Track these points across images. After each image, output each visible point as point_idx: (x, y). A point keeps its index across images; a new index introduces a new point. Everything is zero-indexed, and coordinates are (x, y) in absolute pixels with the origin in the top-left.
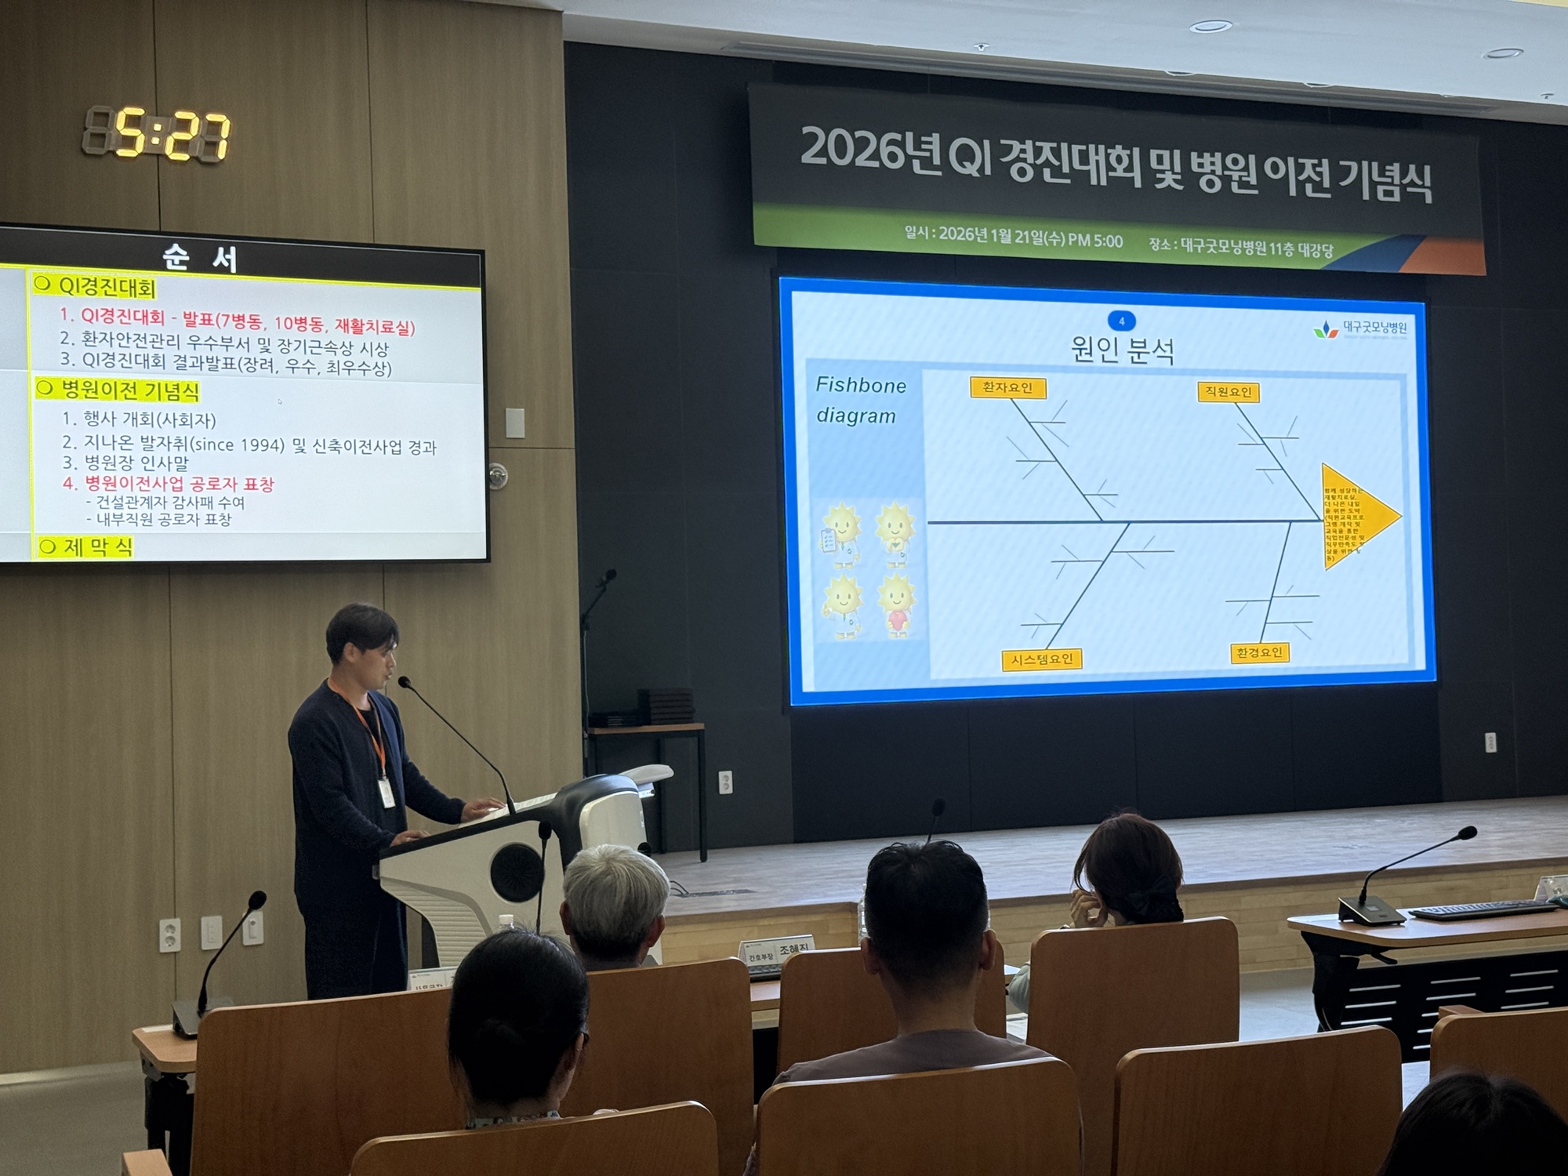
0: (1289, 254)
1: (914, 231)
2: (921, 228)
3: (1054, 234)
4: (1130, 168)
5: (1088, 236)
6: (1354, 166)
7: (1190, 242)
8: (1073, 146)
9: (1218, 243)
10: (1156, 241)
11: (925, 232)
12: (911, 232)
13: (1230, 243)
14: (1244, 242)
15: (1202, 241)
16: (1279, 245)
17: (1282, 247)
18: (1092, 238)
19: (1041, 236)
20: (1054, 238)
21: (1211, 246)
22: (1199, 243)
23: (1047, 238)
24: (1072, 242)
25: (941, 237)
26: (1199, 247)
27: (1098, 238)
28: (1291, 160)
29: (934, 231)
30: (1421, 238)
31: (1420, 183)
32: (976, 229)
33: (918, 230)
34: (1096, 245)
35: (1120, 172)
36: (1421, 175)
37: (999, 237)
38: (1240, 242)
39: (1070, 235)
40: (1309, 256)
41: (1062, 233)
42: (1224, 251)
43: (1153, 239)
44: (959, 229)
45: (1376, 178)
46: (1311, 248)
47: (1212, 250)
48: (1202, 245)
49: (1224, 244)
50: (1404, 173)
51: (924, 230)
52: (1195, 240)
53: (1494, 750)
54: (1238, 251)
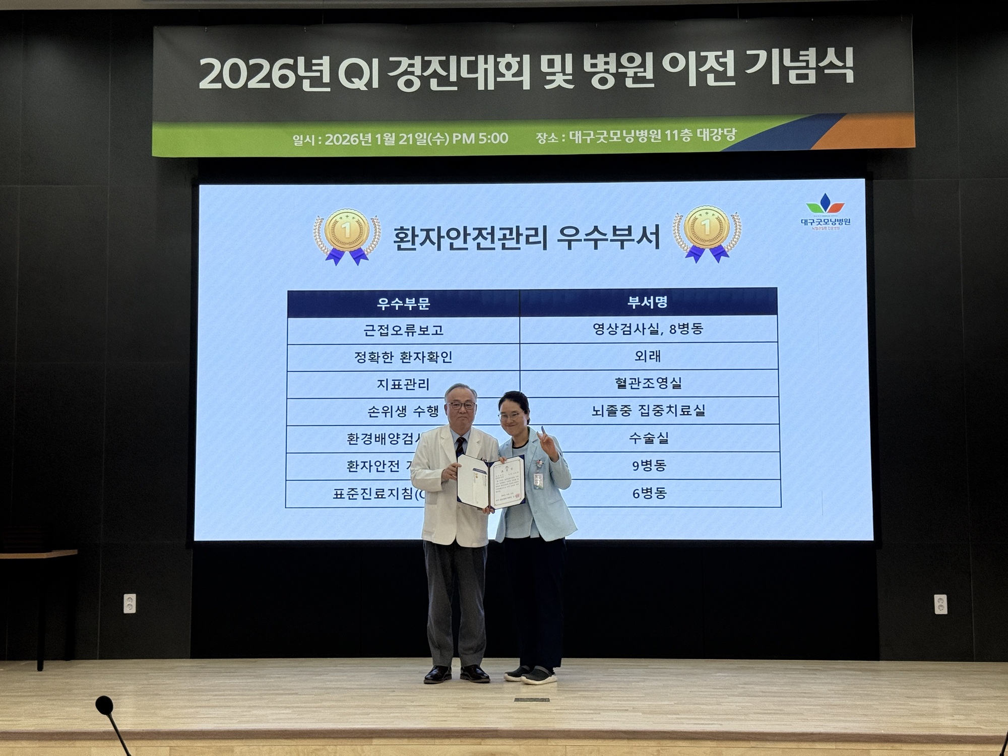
0: (686, 139)
1: (302, 139)
2: (308, 136)
3: (438, 135)
5: (473, 135)
6: (763, 54)
7: (578, 134)
8: (462, 58)
9: (608, 134)
10: (542, 136)
11: (311, 140)
12: (298, 141)
13: (621, 133)
14: (637, 131)
15: (592, 133)
16: (676, 132)
17: (679, 133)
18: (477, 137)
19: (425, 137)
20: (439, 138)
21: (602, 137)
22: (589, 135)
23: (431, 139)
24: (456, 140)
25: (327, 143)
26: (588, 138)
27: (482, 136)
28: (692, 55)
29: (320, 138)
30: (840, 116)
31: (840, 64)
32: (361, 135)
33: (305, 138)
34: (480, 142)
35: (509, 77)
36: (841, 56)
37: (383, 140)
38: (633, 131)
39: (454, 135)
40: (708, 140)
41: (446, 134)
42: (615, 140)
43: (540, 134)
44: (344, 135)
45: (787, 62)
46: (711, 132)
47: (602, 140)
48: (592, 137)
49: (615, 134)
50: (821, 56)
51: (311, 139)
52: (584, 132)
53: (945, 611)
54: (630, 139)
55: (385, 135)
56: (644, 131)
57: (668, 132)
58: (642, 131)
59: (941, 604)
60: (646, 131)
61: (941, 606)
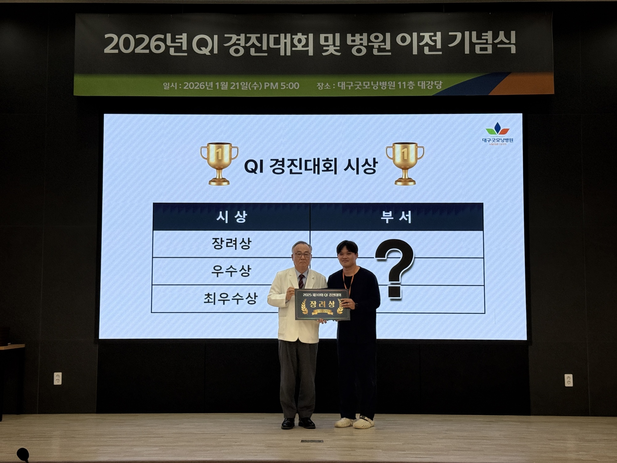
1: (169, 85)
2: (173, 84)
3: (255, 83)
4: (307, 45)
5: (277, 84)
6: (459, 35)
7: (344, 84)
8: (270, 35)
9: (362, 84)
10: (321, 85)
11: (175, 86)
12: (167, 86)
13: (370, 84)
14: (380, 82)
15: (352, 83)
16: (404, 83)
17: (407, 84)
18: (279, 85)
19: (247, 85)
20: (255, 86)
21: (358, 85)
22: (350, 84)
23: (251, 86)
24: (266, 87)
25: (185, 88)
26: (350, 86)
27: (283, 84)
28: (415, 35)
29: (180, 85)
30: (508, 74)
31: (507, 41)
32: (207, 83)
33: (171, 85)
34: (281, 88)
35: (300, 47)
36: (508, 36)
37: (220, 87)
38: (377, 82)
39: (265, 83)
40: (424, 88)
41: (260, 83)
42: (366, 88)
43: (319, 84)
44: (195, 83)
45: (474, 40)
46: (426, 83)
47: (358, 87)
48: (352, 85)
49: (366, 84)
50: (495, 36)
52: (347, 82)
53: (571, 385)
54: (376, 88)
55: (221, 83)
56: (385, 82)
57: (400, 83)
58: (383, 82)
59: (569, 380)
60: (386, 82)
61: (569, 381)
